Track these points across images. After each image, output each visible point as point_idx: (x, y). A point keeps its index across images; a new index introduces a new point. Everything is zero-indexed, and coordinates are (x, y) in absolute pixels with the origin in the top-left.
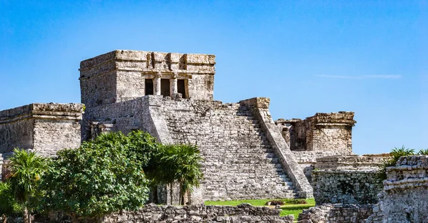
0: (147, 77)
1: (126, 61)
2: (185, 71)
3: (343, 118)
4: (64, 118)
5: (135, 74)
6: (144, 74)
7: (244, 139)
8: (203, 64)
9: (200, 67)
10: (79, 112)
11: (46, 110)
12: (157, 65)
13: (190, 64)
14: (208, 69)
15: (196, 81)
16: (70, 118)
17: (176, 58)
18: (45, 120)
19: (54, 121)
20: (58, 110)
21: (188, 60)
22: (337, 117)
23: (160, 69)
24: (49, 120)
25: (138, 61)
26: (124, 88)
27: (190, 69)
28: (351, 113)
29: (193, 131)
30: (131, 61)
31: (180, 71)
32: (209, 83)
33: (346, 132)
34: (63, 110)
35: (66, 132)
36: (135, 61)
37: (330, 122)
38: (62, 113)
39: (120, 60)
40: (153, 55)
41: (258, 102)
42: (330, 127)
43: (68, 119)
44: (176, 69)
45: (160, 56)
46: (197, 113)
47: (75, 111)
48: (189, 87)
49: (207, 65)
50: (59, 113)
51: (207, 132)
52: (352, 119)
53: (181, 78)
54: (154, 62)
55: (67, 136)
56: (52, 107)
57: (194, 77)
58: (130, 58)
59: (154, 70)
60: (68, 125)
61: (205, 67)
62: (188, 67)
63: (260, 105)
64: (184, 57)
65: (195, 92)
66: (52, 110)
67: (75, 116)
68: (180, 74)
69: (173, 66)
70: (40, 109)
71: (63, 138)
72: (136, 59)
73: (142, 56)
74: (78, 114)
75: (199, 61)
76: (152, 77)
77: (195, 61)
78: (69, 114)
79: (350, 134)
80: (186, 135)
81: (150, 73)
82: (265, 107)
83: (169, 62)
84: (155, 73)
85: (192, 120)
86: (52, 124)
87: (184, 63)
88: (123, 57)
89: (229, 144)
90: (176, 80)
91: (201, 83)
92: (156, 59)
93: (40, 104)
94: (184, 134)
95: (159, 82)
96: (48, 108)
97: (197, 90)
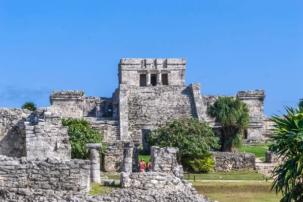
0: (142, 73)
1: (128, 65)
2: (165, 69)
3: (257, 94)
4: (69, 99)
5: (133, 72)
6: (139, 71)
7: (179, 108)
8: (178, 64)
9: (176, 66)
10: (79, 95)
11: (59, 95)
12: (148, 66)
13: (170, 64)
14: (181, 67)
15: (173, 74)
16: (73, 99)
17: (160, 61)
18: (58, 100)
20: (66, 95)
21: (168, 62)
22: (252, 93)
23: (150, 68)
24: (61, 100)
25: (135, 64)
26: (127, 80)
27: (169, 67)
28: (262, 91)
29: (147, 104)
30: (131, 64)
31: (163, 69)
32: (182, 75)
33: (259, 102)
34: (69, 94)
35: (71, 107)
36: (133, 64)
37: (247, 96)
38: (68, 96)
39: (124, 64)
40: (145, 60)
41: (193, 86)
42: (247, 99)
43: (72, 100)
44: (160, 68)
45: (150, 61)
46: (156, 93)
47: (77, 95)
48: (169, 78)
49: (181, 65)
50: (66, 96)
51: (156, 105)
52: (263, 94)
53: (164, 73)
54: (145, 65)
55: (72, 109)
56: (63, 93)
57: (172, 72)
58: (130, 63)
59: (146, 69)
60: (72, 102)
61: (179, 66)
62: (168, 66)
63: (194, 88)
64: (166, 61)
65: (172, 81)
66: (63, 95)
67: (77, 98)
68: (162, 71)
69: (158, 66)
70: (56, 94)
71: (70, 110)
72: (134, 63)
73: (138, 61)
74: (78, 96)
75: (175, 63)
76: (145, 73)
77: (173, 62)
78: (73, 96)
79: (263, 103)
80: (142, 107)
81: (143, 71)
82: (197, 89)
83: (156, 64)
84: (146, 71)
85: (149, 98)
86: (63, 102)
87: (165, 64)
88: (126, 62)
89: (168, 111)
90: (160, 74)
91: (177, 76)
92: (147, 62)
93: (56, 92)
94: (140, 106)
95: (149, 76)
96: (60, 94)
97: (174, 79)
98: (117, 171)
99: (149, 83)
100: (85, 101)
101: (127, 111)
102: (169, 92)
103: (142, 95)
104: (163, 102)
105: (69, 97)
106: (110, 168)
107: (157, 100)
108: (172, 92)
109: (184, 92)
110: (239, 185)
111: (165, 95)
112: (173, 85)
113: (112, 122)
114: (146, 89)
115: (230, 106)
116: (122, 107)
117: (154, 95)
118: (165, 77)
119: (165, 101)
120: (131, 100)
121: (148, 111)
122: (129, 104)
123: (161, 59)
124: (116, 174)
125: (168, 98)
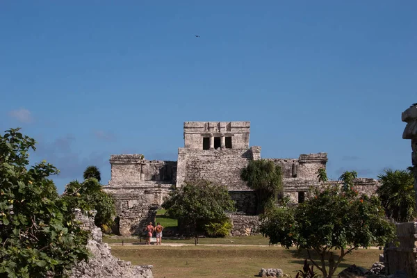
0: (205, 137)
1: (191, 128)
2: (229, 132)
3: (319, 157)
4: (129, 163)
5: (196, 135)
6: (202, 135)
8: (241, 127)
9: (240, 129)
10: (138, 159)
12: (211, 129)
14: (245, 130)
15: (237, 137)
16: (133, 162)
17: (224, 125)
18: (117, 164)
19: (123, 164)
20: (125, 158)
21: (232, 125)
22: (314, 156)
23: (213, 131)
24: (120, 164)
25: (198, 128)
27: (233, 131)
28: (325, 154)
29: (205, 168)
30: (194, 128)
31: (226, 132)
32: (246, 138)
33: (321, 165)
34: (129, 158)
35: (130, 171)
37: (309, 159)
39: (187, 128)
40: (208, 124)
41: (253, 149)
42: (309, 163)
43: (131, 163)
44: (224, 131)
45: (213, 124)
46: (216, 157)
47: (136, 158)
48: (232, 141)
50: (125, 160)
51: (215, 168)
52: (325, 157)
53: (228, 136)
54: (209, 128)
55: (131, 173)
56: (122, 156)
57: (236, 135)
58: (193, 126)
60: (131, 166)
61: (243, 129)
62: (232, 129)
63: (254, 151)
64: (230, 124)
65: (236, 144)
66: (122, 158)
67: (136, 161)
68: (226, 134)
69: (221, 129)
70: (115, 158)
72: (197, 126)
73: (201, 124)
75: (239, 126)
76: (208, 137)
77: (237, 126)
79: (325, 166)
81: (206, 134)
82: (257, 152)
83: (219, 127)
84: (210, 134)
85: (209, 161)
86: (122, 166)
87: (229, 127)
88: (189, 126)
89: (227, 175)
90: (224, 138)
91: (240, 139)
92: (210, 126)
93: (115, 155)
94: (199, 170)
95: (213, 139)
96: (120, 158)
97: (238, 142)
98: (132, 235)
99: (212, 146)
100: (148, 164)
101: (184, 175)
102: (229, 156)
103: (201, 158)
104: (222, 166)
105: (128, 160)
106: (125, 232)
107: (216, 163)
108: (232, 156)
109: (244, 155)
110: (237, 249)
111: (225, 158)
112: (237, 148)
113: (169, 186)
114: (207, 152)
115: (261, 169)
116: (179, 171)
117: (214, 158)
118: (229, 140)
119: (224, 164)
120: (190, 163)
121: (206, 175)
122: (188, 167)
123: (225, 123)
124: (130, 237)
125: (228, 161)
